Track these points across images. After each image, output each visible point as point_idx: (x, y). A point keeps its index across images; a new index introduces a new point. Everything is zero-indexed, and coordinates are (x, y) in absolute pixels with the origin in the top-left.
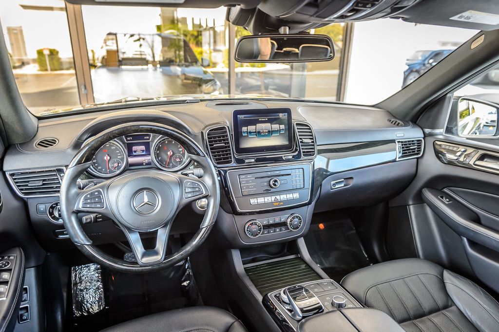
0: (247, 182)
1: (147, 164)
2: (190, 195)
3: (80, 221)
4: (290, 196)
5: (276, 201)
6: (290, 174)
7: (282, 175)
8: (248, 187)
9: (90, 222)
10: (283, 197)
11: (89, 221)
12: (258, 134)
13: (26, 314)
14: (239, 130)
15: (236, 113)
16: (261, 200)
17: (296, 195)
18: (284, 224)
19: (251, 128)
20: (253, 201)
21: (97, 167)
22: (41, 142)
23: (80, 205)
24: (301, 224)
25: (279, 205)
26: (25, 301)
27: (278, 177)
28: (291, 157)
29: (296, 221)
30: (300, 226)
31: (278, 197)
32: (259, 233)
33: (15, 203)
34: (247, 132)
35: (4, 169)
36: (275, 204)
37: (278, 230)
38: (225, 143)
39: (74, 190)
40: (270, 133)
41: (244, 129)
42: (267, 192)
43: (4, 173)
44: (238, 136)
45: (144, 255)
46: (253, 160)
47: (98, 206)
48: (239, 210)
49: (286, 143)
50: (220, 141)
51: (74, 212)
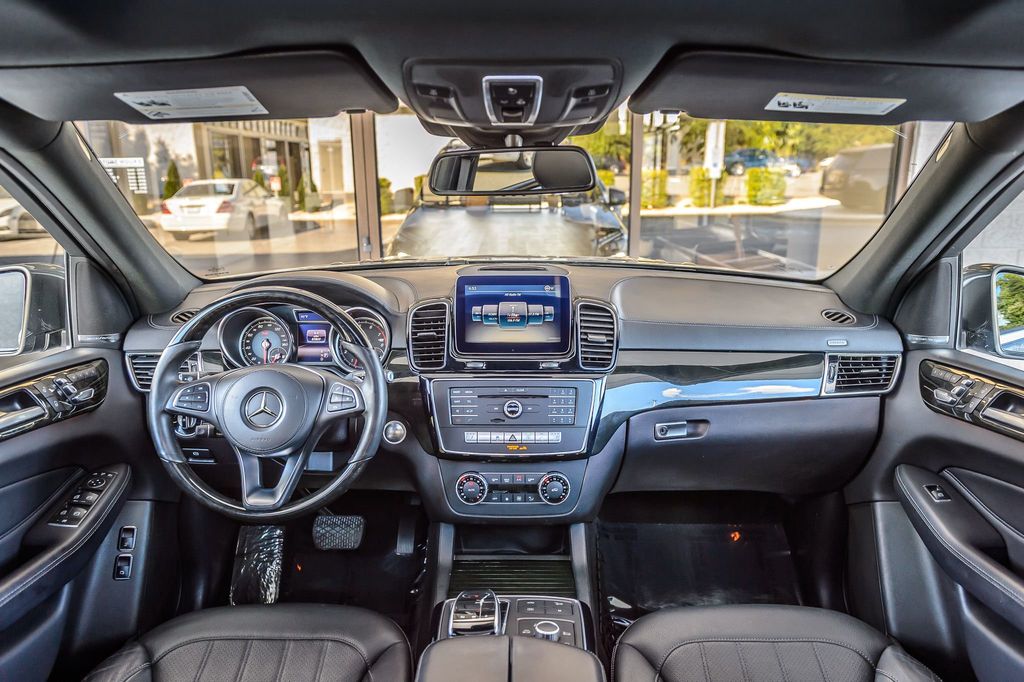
0: (463, 402)
1: (326, 360)
2: (335, 407)
4: (542, 437)
5: (513, 442)
6: (547, 397)
7: (534, 397)
8: (463, 411)
9: (205, 435)
10: (528, 437)
11: (202, 432)
12: (503, 319)
13: (126, 568)
14: (467, 311)
15: (463, 282)
16: (484, 437)
17: (555, 437)
18: (532, 489)
19: (489, 309)
20: (471, 437)
21: (250, 357)
22: (182, 314)
23: (172, 404)
24: (566, 494)
25: (518, 451)
26: (128, 547)
27: (520, 400)
28: (556, 365)
29: (557, 487)
30: (564, 497)
31: (518, 436)
32: (481, 497)
33: (127, 398)
35: (125, 349)
36: (511, 447)
37: (519, 498)
38: (438, 332)
39: (170, 378)
40: (524, 319)
41: (476, 310)
42: (497, 424)
43: (123, 353)
44: (464, 321)
47: (200, 407)
48: (443, 448)
49: (555, 339)
50: (429, 327)
51: (165, 412)
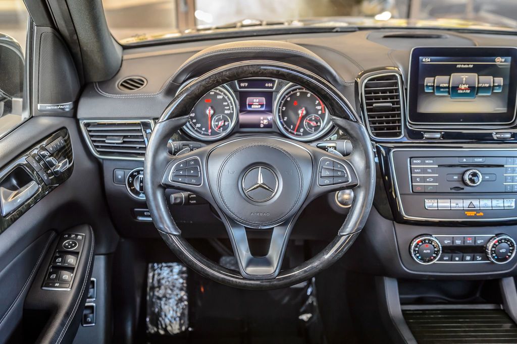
0: (424, 171)
1: (265, 126)
2: (327, 181)
3: (166, 199)
4: (498, 203)
5: (472, 208)
6: (502, 166)
7: (489, 166)
8: (424, 180)
9: (181, 203)
10: (485, 203)
11: (178, 201)
12: (453, 91)
13: (91, 315)
14: (420, 83)
15: (418, 53)
16: (444, 204)
17: (510, 203)
18: (480, 250)
19: (442, 80)
20: (431, 204)
21: (195, 124)
22: (125, 82)
23: (169, 177)
24: (512, 253)
25: (475, 217)
26: (91, 297)
27: (480, 169)
28: (508, 136)
29: (503, 248)
30: (510, 256)
31: (476, 203)
32: (435, 258)
33: (87, 164)
34: (433, 86)
35: (79, 117)
36: (469, 214)
37: (468, 258)
38: (393, 103)
39: (163, 155)
40: (474, 91)
41: (428, 81)
42: (458, 192)
43: (77, 122)
44: (417, 92)
45: (250, 263)
46: (438, 135)
47: (193, 181)
48: (404, 214)
49: (502, 109)
50: (385, 98)
51: (160, 186)
